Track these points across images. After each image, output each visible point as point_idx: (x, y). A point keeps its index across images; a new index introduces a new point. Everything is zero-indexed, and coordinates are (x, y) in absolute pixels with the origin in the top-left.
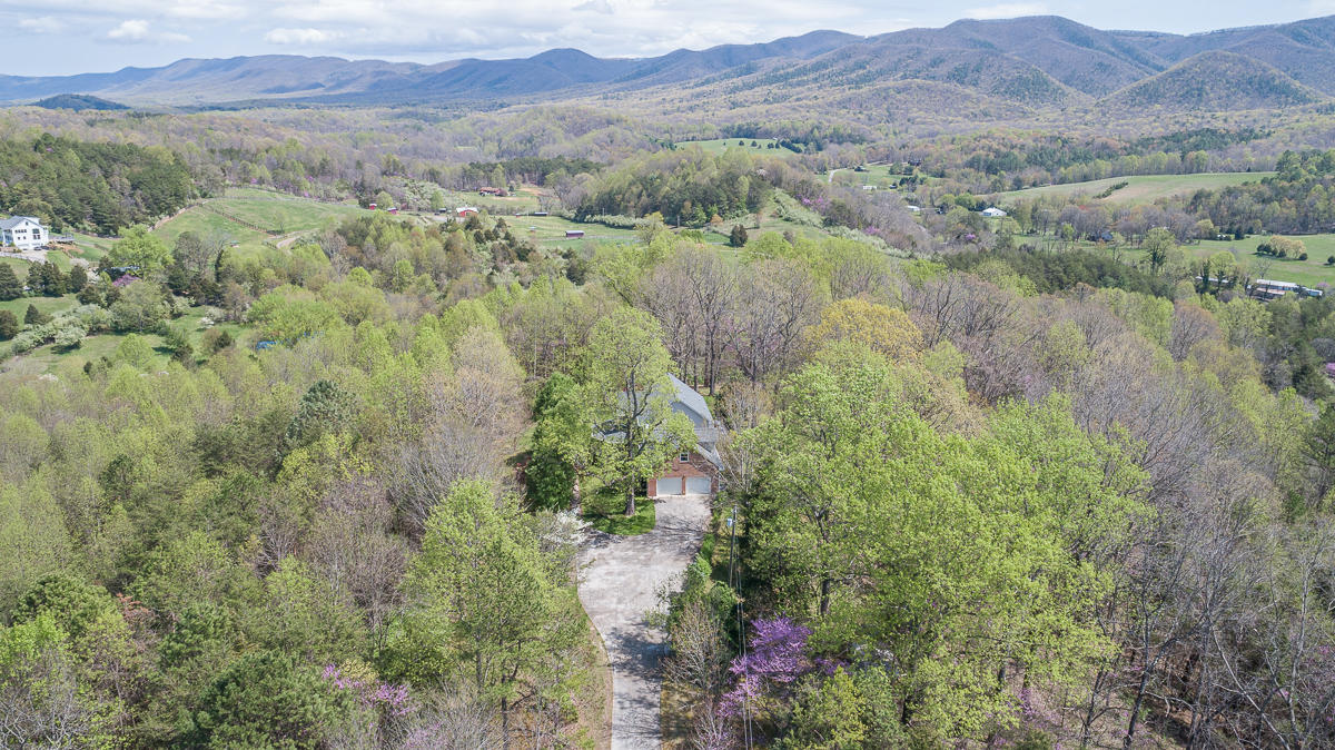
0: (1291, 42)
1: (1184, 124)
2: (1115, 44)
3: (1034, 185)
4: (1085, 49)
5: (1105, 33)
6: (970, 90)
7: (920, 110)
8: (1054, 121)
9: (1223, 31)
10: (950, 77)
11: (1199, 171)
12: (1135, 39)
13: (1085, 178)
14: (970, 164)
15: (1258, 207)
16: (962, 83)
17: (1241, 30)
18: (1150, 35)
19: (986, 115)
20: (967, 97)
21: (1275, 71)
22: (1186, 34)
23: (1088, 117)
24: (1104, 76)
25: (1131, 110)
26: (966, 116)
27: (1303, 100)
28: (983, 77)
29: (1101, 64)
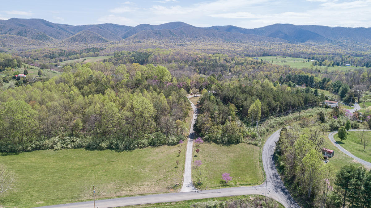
0: (100, 29)
1: (86, 47)
2: (59, 27)
3: (65, 60)
4: (51, 28)
5: (56, 24)
6: (26, 38)
7: (13, 43)
8: (53, 46)
9: (83, 25)
10: (18, 34)
11: (98, 56)
12: (63, 26)
13: (76, 59)
14: (45, 56)
15: (116, 62)
16: (22, 36)
17: (87, 25)
18: (67, 25)
19: (33, 44)
20: (26, 40)
21: (99, 35)
22: (75, 26)
23: (62, 45)
24: (60, 35)
25: (71, 43)
26: (28, 45)
27: (106, 41)
28: (28, 34)
29: (58, 32)
